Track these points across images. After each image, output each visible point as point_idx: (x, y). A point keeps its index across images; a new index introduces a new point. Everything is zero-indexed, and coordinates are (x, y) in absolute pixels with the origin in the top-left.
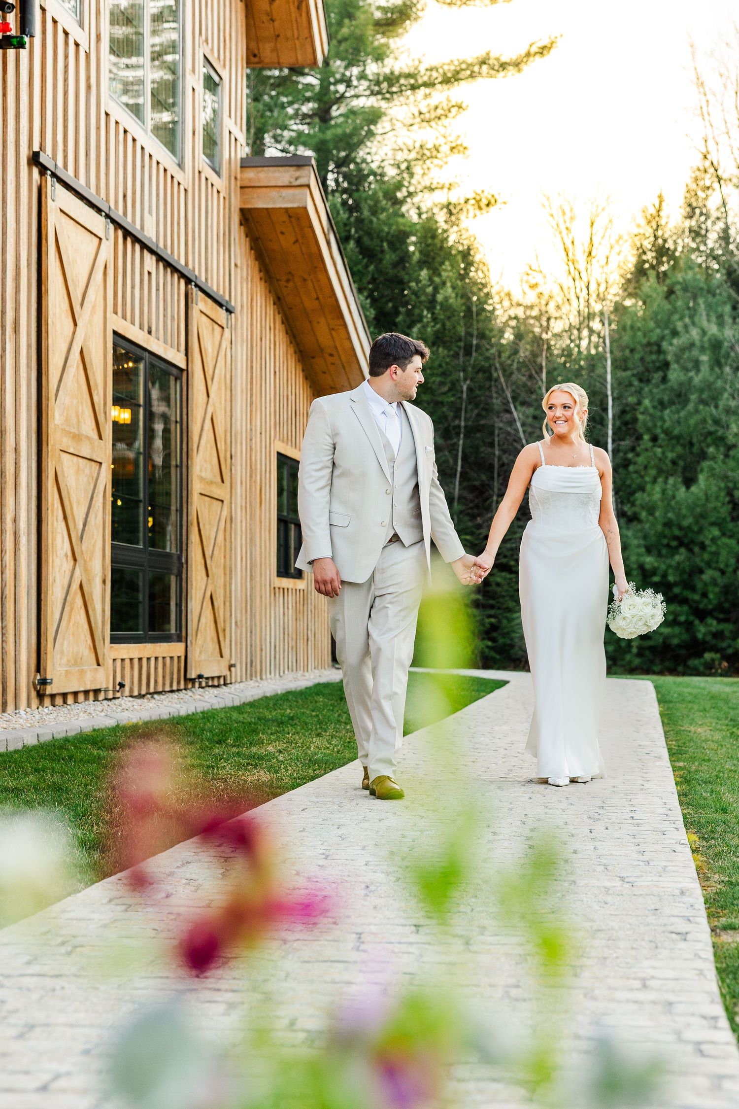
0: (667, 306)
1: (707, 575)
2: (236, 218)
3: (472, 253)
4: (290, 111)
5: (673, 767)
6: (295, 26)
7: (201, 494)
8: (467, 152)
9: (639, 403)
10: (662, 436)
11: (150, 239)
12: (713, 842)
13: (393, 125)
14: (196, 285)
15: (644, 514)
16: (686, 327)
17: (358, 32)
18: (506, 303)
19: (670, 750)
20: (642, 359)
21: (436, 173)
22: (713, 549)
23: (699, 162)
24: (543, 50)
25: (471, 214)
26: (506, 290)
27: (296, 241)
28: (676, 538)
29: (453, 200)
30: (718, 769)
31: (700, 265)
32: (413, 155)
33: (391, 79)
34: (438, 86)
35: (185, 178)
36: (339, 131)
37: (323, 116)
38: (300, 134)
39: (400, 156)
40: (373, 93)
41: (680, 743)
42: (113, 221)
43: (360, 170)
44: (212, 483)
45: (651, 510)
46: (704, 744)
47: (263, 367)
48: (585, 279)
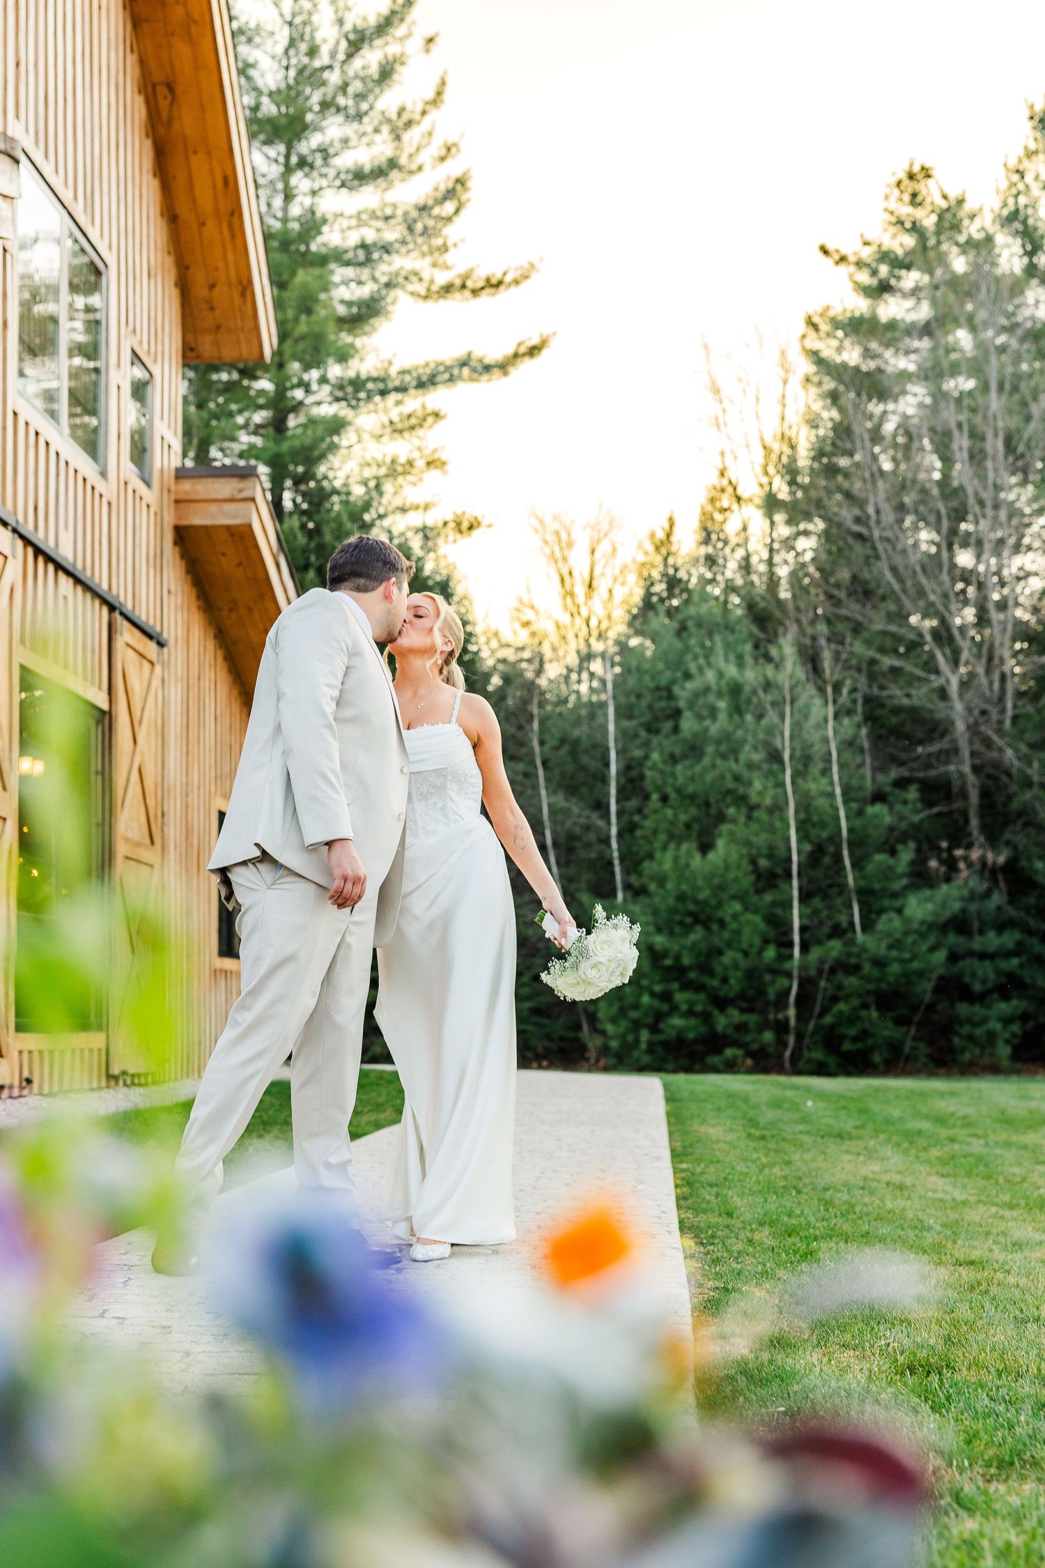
0: (679, 645)
1: (728, 957)
2: (169, 537)
3: (451, 584)
4: (240, 420)
5: (674, 1168)
6: (238, 315)
7: (127, 858)
8: (447, 467)
9: (647, 757)
10: (673, 795)
11: (66, 559)
12: (711, 1248)
13: (359, 436)
14: (122, 614)
15: (653, 887)
16: (700, 669)
17: (316, 329)
18: (494, 644)
19: (673, 1151)
20: (650, 707)
21: (410, 491)
22: (734, 926)
23: (714, 479)
24: (533, 351)
25: (451, 538)
26: (493, 628)
27: (240, 564)
28: (691, 914)
29: (430, 523)
30: (727, 1171)
31: (717, 598)
32: (383, 471)
33: (357, 384)
34: (412, 392)
35: (108, 489)
36: (297, 443)
37: (278, 425)
38: (252, 446)
39: (368, 473)
40: (338, 400)
41: (687, 1144)
42: (22, 537)
43: (321, 489)
44: (138, 844)
45: (661, 881)
46: (715, 1146)
47: (201, 711)
48: (584, 612)
